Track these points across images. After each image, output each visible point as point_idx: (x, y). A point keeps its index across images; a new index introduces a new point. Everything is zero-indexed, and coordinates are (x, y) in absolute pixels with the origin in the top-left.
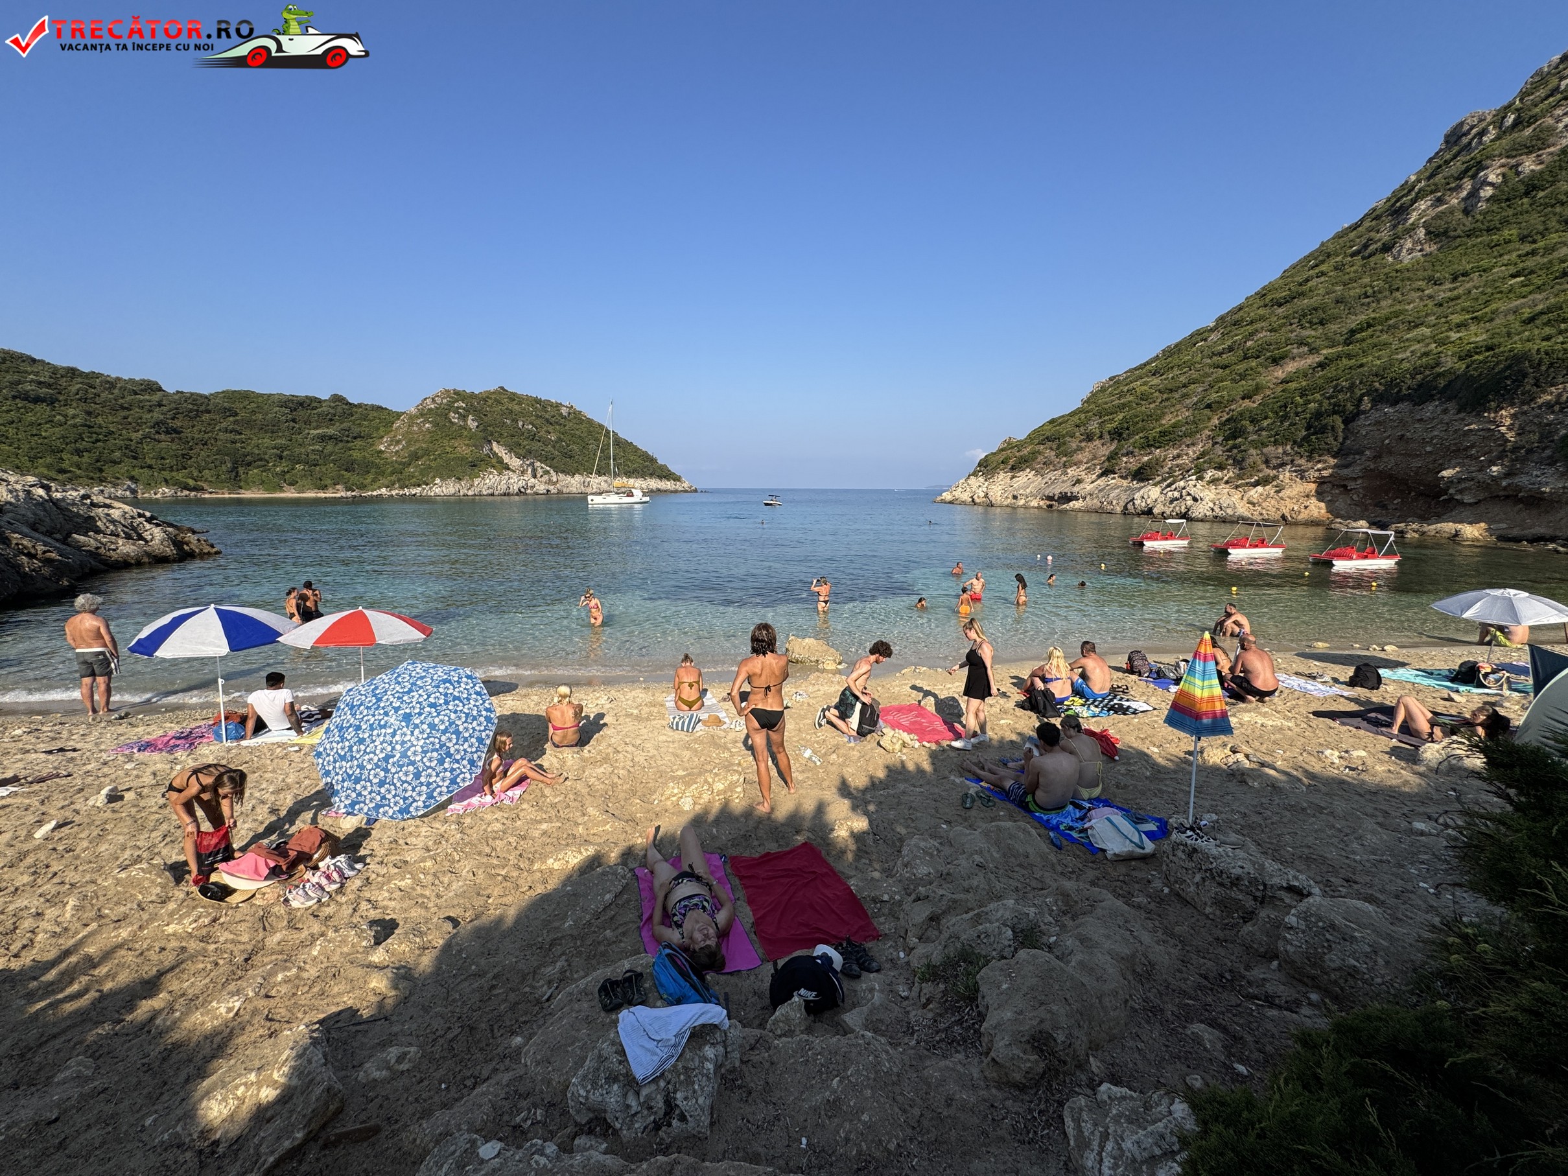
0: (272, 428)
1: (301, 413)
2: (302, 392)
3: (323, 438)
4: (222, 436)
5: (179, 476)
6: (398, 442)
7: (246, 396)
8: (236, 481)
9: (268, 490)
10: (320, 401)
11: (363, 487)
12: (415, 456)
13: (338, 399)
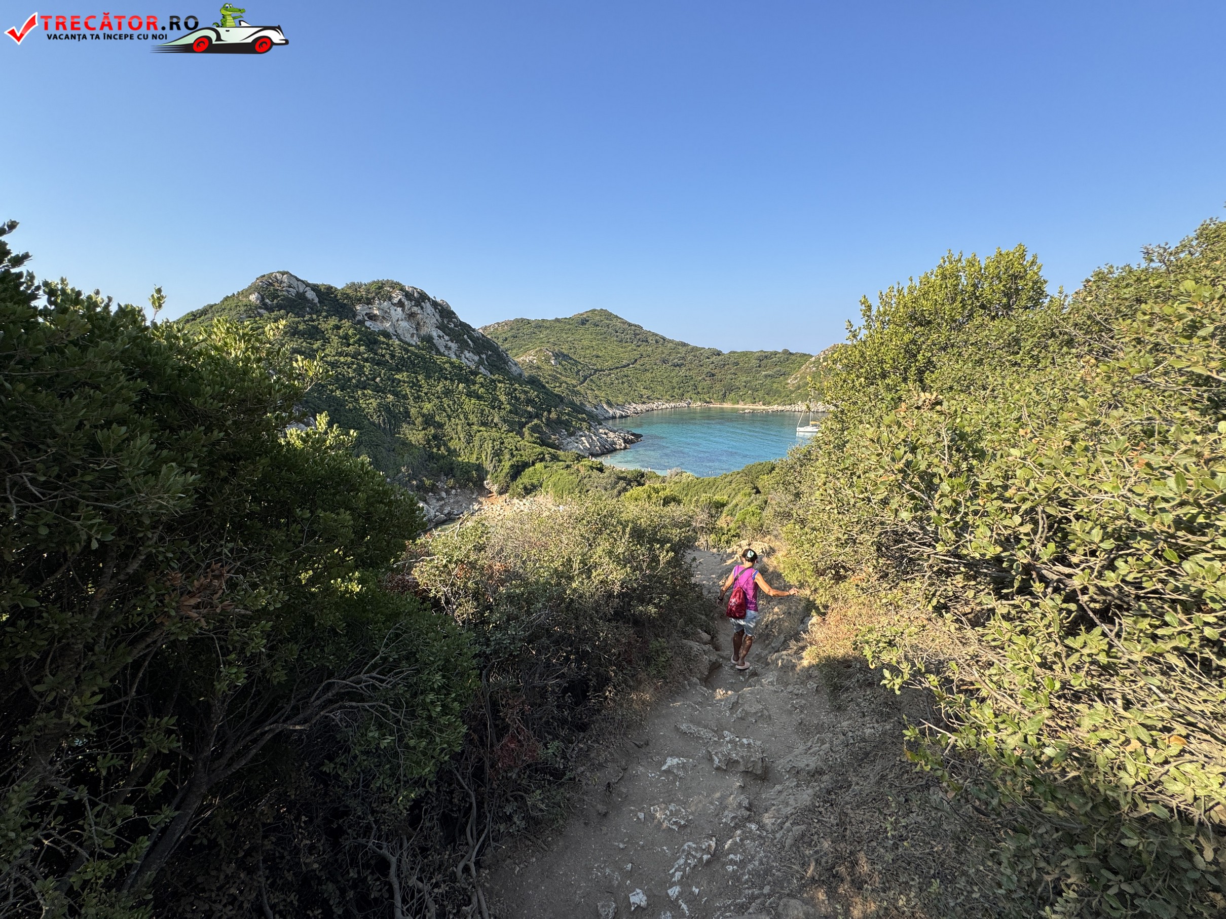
0: (748, 371)
1: (765, 361)
2: (769, 349)
3: (766, 376)
4: (729, 376)
5: (705, 396)
6: (796, 378)
7: (745, 354)
8: (724, 398)
9: (734, 404)
10: (776, 353)
11: (769, 403)
12: (799, 388)
13: (786, 352)
